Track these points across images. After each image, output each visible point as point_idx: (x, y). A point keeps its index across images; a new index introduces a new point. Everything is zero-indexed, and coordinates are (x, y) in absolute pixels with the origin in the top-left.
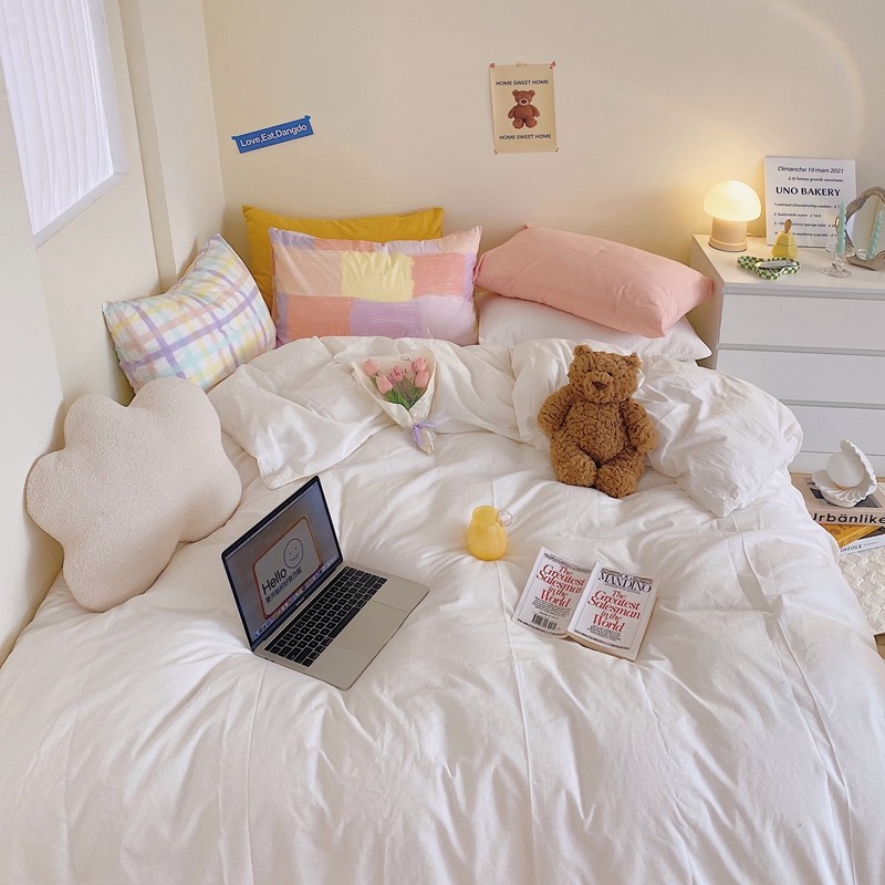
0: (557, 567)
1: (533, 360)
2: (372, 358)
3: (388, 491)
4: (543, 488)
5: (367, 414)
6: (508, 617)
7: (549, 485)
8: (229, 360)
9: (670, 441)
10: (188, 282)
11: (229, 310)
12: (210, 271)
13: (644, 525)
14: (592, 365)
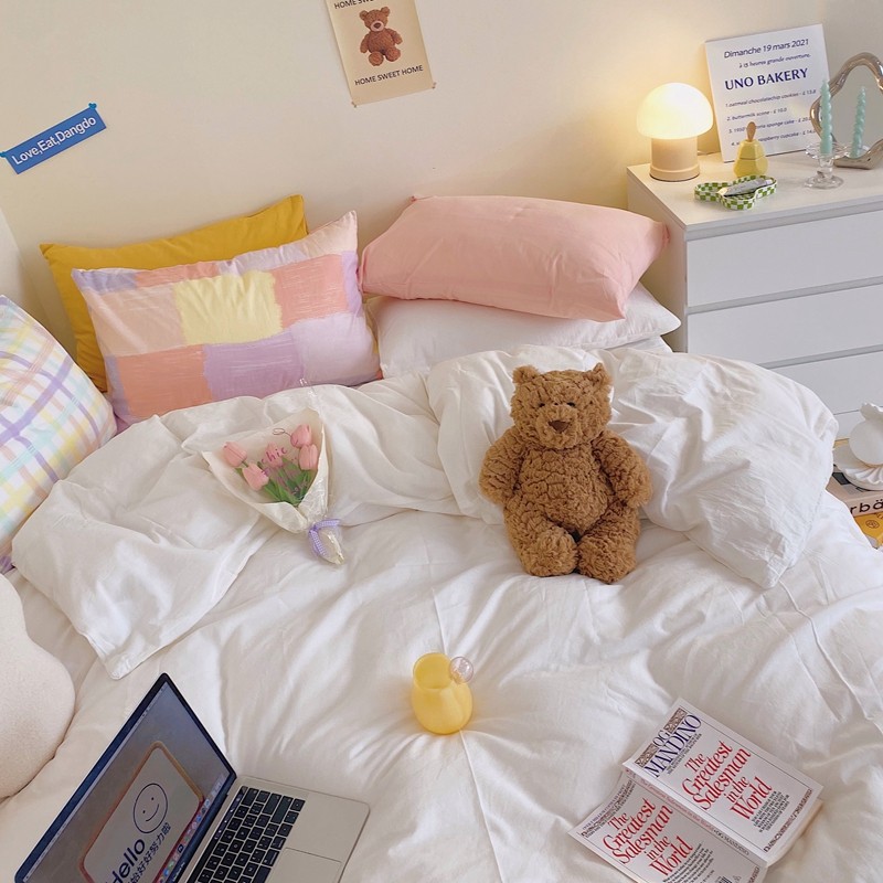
1: (457, 393)
2: (233, 439)
3: (285, 649)
5: (238, 526)
7: (514, 586)
9: (671, 479)
11: (27, 406)
13: (664, 627)
14: (544, 396)
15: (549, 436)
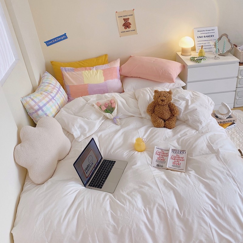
0: (160, 151)
1: (142, 95)
2: (99, 101)
3: (111, 137)
4: (151, 130)
5: (100, 117)
6: (150, 166)
7: (152, 129)
8: (58, 107)
9: (182, 112)
10: (42, 87)
11: (55, 93)
12: (47, 83)
13: (180, 135)
14: (160, 95)
15: (160, 103)
